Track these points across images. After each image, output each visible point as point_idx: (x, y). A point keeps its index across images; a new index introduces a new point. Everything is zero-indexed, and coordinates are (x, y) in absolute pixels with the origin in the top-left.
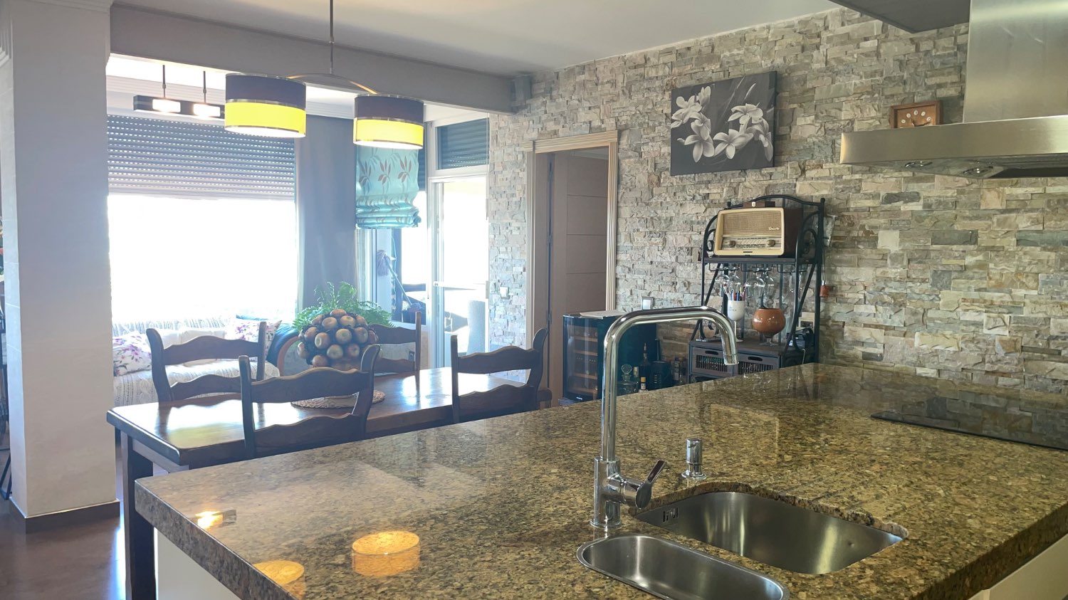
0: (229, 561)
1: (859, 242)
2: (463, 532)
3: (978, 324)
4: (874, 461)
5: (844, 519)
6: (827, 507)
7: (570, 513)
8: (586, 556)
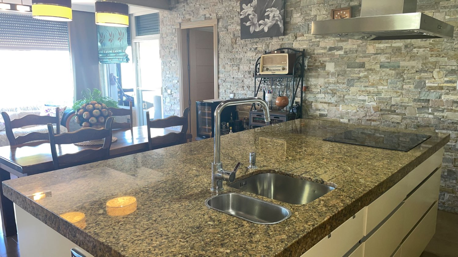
0: (50, 215)
1: (318, 68)
2: (156, 197)
3: (364, 101)
4: (324, 158)
5: (312, 182)
6: (306, 177)
7: (202, 186)
8: (209, 203)
